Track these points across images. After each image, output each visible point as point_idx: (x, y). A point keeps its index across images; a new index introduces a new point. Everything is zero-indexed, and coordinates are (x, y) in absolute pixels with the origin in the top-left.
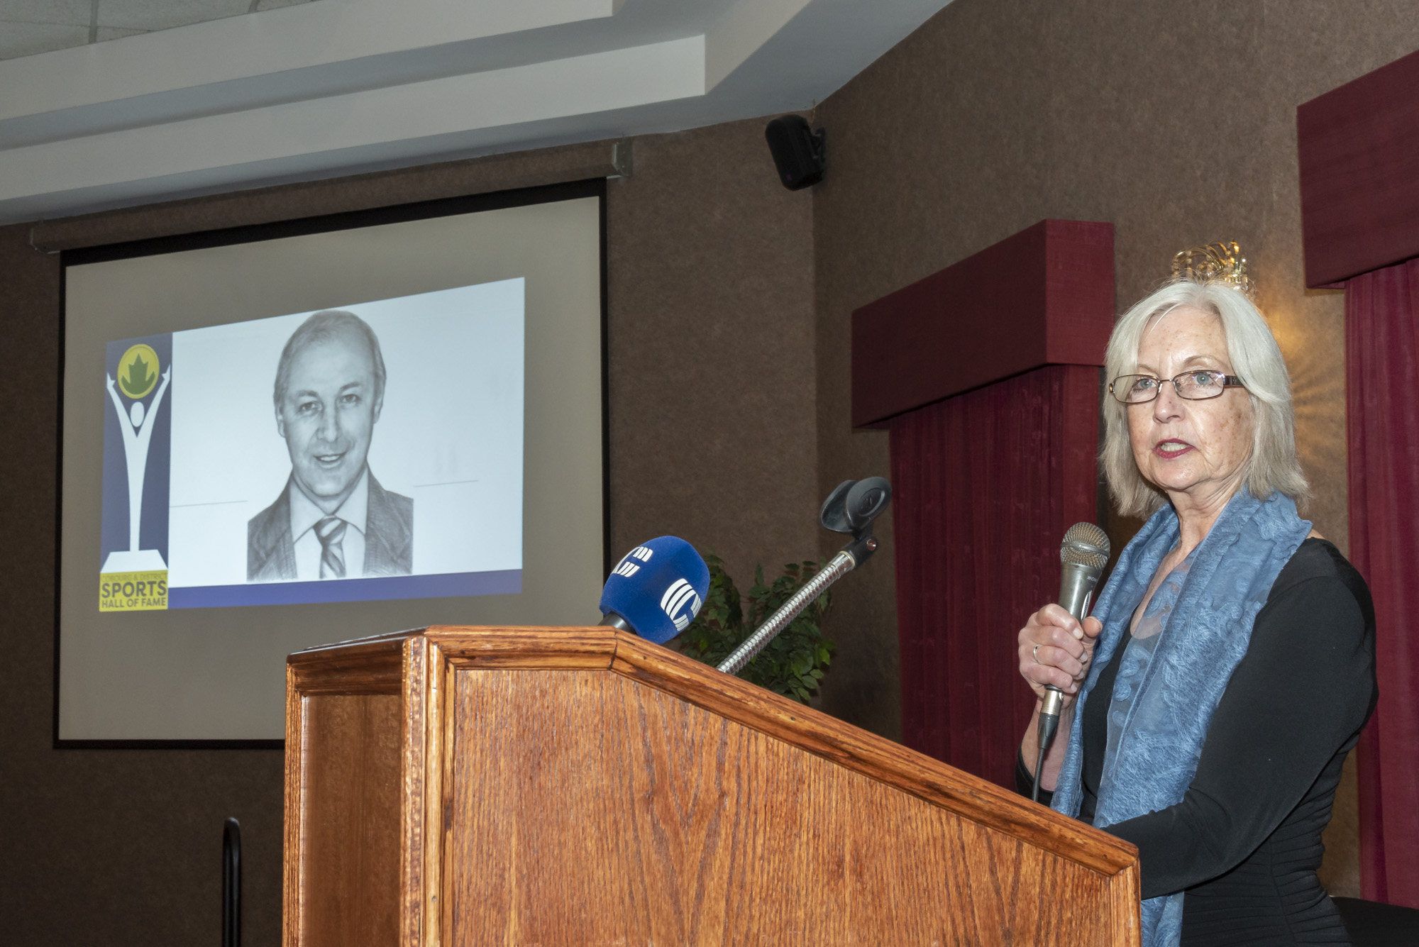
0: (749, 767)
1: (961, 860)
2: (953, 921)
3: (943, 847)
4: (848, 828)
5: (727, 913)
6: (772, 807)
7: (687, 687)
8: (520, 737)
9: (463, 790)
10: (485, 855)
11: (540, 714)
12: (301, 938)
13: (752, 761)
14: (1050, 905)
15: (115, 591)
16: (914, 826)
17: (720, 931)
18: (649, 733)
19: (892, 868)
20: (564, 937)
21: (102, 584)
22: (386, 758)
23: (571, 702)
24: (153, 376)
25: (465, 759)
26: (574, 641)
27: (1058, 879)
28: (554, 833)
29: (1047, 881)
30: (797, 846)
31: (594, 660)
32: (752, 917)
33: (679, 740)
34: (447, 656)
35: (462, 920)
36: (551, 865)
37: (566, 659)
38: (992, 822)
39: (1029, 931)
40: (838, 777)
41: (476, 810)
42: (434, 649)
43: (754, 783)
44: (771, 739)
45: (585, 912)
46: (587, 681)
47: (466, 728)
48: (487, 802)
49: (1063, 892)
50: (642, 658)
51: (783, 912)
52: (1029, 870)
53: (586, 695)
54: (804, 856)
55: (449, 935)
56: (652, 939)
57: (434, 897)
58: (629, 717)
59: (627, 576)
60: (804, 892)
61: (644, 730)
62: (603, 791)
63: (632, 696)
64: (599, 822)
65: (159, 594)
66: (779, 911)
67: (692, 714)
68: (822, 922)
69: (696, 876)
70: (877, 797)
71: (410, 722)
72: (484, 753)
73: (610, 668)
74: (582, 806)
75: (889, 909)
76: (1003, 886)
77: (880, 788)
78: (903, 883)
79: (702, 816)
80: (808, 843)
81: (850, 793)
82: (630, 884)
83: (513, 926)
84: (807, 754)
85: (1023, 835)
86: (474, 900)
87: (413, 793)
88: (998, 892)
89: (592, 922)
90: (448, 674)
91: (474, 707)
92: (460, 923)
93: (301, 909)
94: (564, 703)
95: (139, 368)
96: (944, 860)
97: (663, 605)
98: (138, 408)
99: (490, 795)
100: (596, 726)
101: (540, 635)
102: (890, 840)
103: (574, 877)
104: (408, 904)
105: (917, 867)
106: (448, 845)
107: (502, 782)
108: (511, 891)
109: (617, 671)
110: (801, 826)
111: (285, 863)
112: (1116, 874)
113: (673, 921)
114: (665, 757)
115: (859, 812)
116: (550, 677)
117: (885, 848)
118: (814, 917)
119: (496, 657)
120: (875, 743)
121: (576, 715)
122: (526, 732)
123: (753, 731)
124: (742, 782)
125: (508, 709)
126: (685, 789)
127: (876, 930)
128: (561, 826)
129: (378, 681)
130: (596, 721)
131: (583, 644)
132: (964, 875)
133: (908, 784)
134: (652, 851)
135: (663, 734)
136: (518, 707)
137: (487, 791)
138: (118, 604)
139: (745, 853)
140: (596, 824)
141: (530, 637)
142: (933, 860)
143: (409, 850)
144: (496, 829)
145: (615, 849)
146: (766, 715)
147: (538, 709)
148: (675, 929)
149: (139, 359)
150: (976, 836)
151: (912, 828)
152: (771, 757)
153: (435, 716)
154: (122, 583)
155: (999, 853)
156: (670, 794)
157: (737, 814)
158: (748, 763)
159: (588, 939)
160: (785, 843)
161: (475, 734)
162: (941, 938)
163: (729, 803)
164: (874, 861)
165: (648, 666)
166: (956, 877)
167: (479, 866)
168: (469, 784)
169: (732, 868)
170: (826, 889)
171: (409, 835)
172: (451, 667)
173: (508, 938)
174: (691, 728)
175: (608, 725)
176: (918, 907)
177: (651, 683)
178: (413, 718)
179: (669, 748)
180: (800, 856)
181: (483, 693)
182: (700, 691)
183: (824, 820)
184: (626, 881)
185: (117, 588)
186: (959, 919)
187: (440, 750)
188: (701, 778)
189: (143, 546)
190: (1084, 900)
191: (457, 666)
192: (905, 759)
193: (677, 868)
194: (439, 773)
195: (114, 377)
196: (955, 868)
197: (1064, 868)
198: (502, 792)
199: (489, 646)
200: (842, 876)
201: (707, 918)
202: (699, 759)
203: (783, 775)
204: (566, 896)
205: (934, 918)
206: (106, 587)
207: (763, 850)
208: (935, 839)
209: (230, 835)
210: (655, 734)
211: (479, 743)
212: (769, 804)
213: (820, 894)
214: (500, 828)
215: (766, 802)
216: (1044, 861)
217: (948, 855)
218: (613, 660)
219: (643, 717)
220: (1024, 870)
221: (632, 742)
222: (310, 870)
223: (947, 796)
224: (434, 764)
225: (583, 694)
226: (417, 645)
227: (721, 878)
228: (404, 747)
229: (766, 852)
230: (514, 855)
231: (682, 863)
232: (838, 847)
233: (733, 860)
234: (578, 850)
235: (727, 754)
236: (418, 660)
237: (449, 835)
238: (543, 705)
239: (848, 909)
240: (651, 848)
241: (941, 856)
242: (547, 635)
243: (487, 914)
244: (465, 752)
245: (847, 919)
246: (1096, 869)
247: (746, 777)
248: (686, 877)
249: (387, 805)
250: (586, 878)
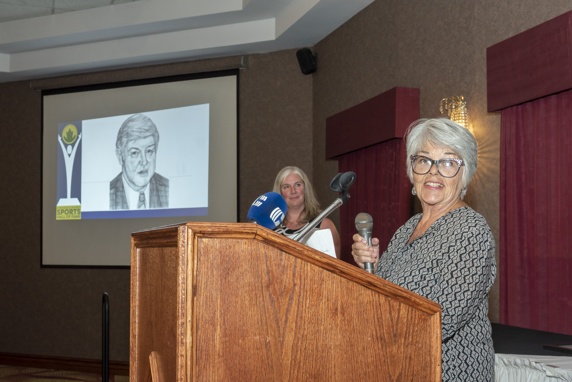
0: (304, 275)
1: (379, 309)
2: (376, 331)
3: (373, 304)
4: (339, 297)
5: (296, 327)
6: (312, 290)
7: (282, 246)
8: (221, 263)
9: (200, 282)
10: (208, 306)
11: (229, 255)
12: (137, 335)
13: (306, 273)
14: (410, 325)
15: (62, 213)
16: (363, 297)
17: (293, 334)
18: (268, 262)
19: (355, 312)
20: (237, 336)
21: (57, 210)
22: (171, 270)
23: (240, 251)
24: (75, 136)
25: (201, 271)
26: (241, 228)
27: (413, 316)
28: (234, 298)
29: (409, 317)
30: (321, 304)
31: (249, 235)
32: (305, 329)
33: (279, 265)
34: (195, 233)
35: (200, 329)
36: (232, 310)
37: (239, 235)
38: (391, 296)
39: (403, 334)
40: (336, 279)
41: (205, 290)
42: (190, 231)
43: (306, 281)
44: (312, 265)
45: (245, 327)
46: (246, 243)
47: (201, 260)
48: (209, 286)
49: (415, 320)
50: (266, 235)
51: (316, 327)
52: (403, 313)
53: (246, 248)
54: (323, 307)
55: (195, 335)
56: (269, 337)
57: (190, 321)
58: (261, 256)
59: (258, 206)
60: (323, 320)
61: (267, 261)
62: (251, 283)
63: (262, 249)
64: (250, 294)
65: (78, 214)
66: (314, 327)
67: (284, 256)
68: (330, 331)
69: (285, 314)
70: (350, 287)
71: (181, 257)
72: (208, 269)
73: (254, 238)
74: (244, 288)
75: (354, 326)
76: (394, 319)
77: (351, 283)
78: (358, 317)
79: (287, 293)
80: (325, 303)
81: (340, 285)
82: (261, 317)
83: (218, 331)
84: (325, 271)
85: (401, 300)
86: (204, 322)
87: (182, 283)
88: (392, 321)
89: (247, 330)
90: (195, 240)
91: (204, 252)
92: (199, 330)
93: (137, 324)
94: (238, 251)
95: (70, 133)
96: (373, 309)
97: (271, 217)
98: (70, 147)
99: (210, 284)
100: (249, 259)
101: (229, 226)
102: (354, 302)
103: (241, 314)
104: (180, 323)
105: (364, 312)
106: (195, 302)
107: (215, 279)
108: (218, 319)
109: (257, 239)
110: (323, 296)
111: (131, 308)
112: (434, 314)
113: (276, 330)
114: (274, 271)
115: (344, 292)
116: (233, 241)
117: (352, 305)
118: (327, 329)
119: (213, 234)
120: (350, 267)
121: (242, 255)
122: (224, 261)
123: (306, 262)
124: (302, 281)
125: (217, 253)
126: (281, 283)
127: (349, 334)
128: (236, 295)
129: (167, 242)
130: (249, 258)
131: (245, 230)
132: (380, 314)
133: (361, 282)
134: (269, 305)
135: (273, 263)
136: (221, 252)
137: (209, 283)
138: (63, 217)
139: (303, 306)
140: (249, 295)
141: (225, 227)
142: (369, 309)
143: (181, 304)
144: (212, 296)
145: (256, 304)
146: (311, 256)
147: (228, 253)
148: (277, 333)
149: (70, 130)
150: (385, 301)
151: (362, 298)
152: (312, 272)
153: (190, 255)
154: (65, 210)
155: (393, 307)
156: (276, 284)
157: (300, 292)
158: (304, 273)
159: (245, 336)
160: (317, 303)
161: (205, 262)
162: (372, 337)
163: (297, 288)
164: (348, 309)
165: (268, 238)
166: (377, 315)
167: (206, 310)
168: (202, 279)
169: (298, 311)
170: (331, 319)
171: (180, 298)
172: (196, 237)
173: (216, 336)
174: (284, 261)
175: (253, 259)
176: (364, 325)
177: (269, 244)
178: (182, 256)
179: (275, 268)
180: (322, 307)
181: (208, 247)
182: (287, 247)
183: (331, 294)
184: (260, 316)
185: (62, 211)
186: (378, 330)
187: (192, 267)
188: (287, 279)
189: (72, 196)
190: (422, 324)
191: (198, 237)
192: (360, 273)
193: (278, 311)
194: (191, 276)
195: (61, 136)
196: (377, 312)
197: (415, 312)
198: (214, 283)
199: (210, 230)
200: (337, 314)
201: (288, 329)
202: (286, 272)
203: (316, 278)
204: (238, 321)
205: (369, 330)
206: (59, 211)
207: (309, 305)
208: (370, 302)
209: (105, 299)
210: (270, 262)
211: (206, 265)
212: (311, 288)
213: (329, 321)
214: (214, 296)
215: (310, 288)
216: (408, 310)
217: (375, 307)
218: (256, 235)
219: (266, 256)
220: (401, 313)
221: (262, 265)
222: (140, 311)
223: (375, 286)
224: (190, 272)
225: (245, 248)
226: (183, 229)
227: (294, 315)
228: (179, 266)
229: (310, 306)
230: (219, 306)
231: (280, 309)
232: (336, 304)
233: (298, 309)
234: (242, 304)
235: (297, 270)
236: (184, 234)
237: (195, 298)
238: (230, 252)
239: (339, 326)
240: (269, 304)
241: (372, 308)
242: (232, 226)
243: (209, 327)
244: (201, 268)
245: (339, 330)
246: (427, 313)
247: (303, 279)
248: (281, 315)
249: (171, 287)
250: (245, 315)
